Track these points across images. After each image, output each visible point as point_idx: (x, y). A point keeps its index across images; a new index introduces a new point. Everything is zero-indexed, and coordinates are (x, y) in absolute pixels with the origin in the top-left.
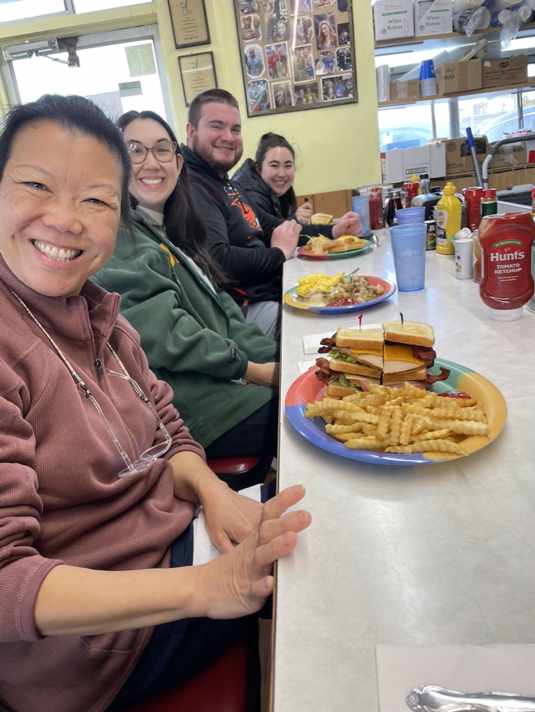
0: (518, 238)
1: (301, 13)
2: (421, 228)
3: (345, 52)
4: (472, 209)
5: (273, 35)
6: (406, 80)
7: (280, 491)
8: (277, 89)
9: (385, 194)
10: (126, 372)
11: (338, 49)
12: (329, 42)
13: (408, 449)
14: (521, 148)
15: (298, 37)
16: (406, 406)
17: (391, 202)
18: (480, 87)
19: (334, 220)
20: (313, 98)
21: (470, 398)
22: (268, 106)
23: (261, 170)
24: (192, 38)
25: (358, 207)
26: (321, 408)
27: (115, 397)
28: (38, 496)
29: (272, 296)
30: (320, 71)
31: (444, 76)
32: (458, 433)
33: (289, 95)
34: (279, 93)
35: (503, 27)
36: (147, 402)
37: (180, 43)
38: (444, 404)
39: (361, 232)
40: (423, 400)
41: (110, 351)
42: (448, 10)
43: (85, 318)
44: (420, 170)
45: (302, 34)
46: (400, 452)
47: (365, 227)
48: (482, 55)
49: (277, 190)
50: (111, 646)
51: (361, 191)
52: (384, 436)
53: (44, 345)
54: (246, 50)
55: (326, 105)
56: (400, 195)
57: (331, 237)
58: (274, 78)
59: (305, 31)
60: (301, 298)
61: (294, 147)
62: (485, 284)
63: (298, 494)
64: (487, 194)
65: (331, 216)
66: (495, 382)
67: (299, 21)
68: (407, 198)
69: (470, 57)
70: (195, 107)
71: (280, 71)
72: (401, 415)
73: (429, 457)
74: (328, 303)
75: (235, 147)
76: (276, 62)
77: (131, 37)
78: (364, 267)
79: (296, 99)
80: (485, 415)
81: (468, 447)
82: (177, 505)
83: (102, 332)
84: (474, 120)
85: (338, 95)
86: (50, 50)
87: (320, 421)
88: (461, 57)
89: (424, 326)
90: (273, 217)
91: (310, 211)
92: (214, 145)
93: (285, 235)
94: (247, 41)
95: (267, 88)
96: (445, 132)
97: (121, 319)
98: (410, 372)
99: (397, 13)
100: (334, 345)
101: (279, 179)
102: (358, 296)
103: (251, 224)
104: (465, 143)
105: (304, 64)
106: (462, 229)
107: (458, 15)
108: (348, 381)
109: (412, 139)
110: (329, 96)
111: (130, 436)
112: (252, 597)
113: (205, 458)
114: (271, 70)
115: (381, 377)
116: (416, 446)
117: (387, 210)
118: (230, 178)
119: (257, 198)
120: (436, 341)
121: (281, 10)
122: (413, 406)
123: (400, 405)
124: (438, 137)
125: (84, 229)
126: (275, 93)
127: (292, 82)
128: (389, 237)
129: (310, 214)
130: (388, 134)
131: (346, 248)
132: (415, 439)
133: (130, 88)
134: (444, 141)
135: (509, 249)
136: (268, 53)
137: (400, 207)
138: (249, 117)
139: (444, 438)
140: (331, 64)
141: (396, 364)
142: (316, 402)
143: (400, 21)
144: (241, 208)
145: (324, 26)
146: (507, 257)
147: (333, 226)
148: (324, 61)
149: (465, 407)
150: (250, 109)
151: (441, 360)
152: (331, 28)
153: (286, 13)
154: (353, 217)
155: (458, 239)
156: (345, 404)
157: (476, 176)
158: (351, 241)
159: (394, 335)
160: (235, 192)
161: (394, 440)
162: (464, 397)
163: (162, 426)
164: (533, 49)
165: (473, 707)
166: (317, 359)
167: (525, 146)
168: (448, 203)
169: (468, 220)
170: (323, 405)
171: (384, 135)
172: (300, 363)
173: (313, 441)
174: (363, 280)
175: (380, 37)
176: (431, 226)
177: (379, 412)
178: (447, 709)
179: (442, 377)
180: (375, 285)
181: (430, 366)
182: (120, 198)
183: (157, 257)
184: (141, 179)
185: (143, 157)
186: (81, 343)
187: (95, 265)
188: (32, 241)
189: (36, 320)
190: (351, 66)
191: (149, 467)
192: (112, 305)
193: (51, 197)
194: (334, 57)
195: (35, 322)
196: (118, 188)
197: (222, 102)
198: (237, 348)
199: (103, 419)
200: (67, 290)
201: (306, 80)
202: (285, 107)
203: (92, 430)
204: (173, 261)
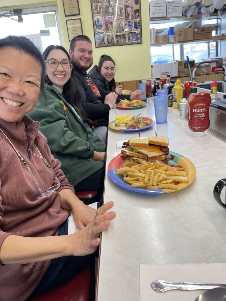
0: (204, 103)
1: (119, 4)
2: (166, 98)
3: (137, 22)
4: (187, 90)
5: (107, 13)
6: (162, 35)
7: (104, 204)
8: (108, 36)
9: (153, 83)
10: (41, 155)
11: (134, 20)
12: (130, 17)
13: (156, 187)
14: (209, 66)
15: (118, 14)
16: (157, 170)
17: (155, 86)
18: (193, 39)
19: (131, 93)
20: (123, 40)
21: (182, 167)
22: (104, 43)
23: (101, 70)
24: (72, 12)
25: (141, 88)
26: (122, 171)
27: (36, 165)
28: (2, 206)
29: (104, 124)
30: (127, 29)
31: (178, 34)
32: (176, 181)
33: (113, 39)
34: (109, 38)
35: (203, 14)
36: (50, 168)
37: (67, 14)
38: (171, 169)
39: (142, 98)
40: (163, 168)
41: (34, 146)
42: (180, 6)
43: (24, 132)
44: (167, 73)
45: (120, 13)
46: (153, 189)
47: (144, 96)
48: (194, 26)
49: (108, 79)
50: (33, 269)
51: (143, 81)
52: (147, 182)
53: (6, 143)
54: (95, 19)
55: (129, 44)
56: (159, 83)
57: (130, 100)
58: (107, 31)
59: (121, 12)
60: (116, 125)
61: (115, 61)
62: (191, 121)
63: (111, 205)
64: (193, 84)
65: (130, 91)
66: (192, 161)
67: (118, 7)
68: (161, 85)
69: (189, 26)
70: (73, 42)
71: (110, 28)
72: (154, 174)
73: (165, 191)
74: (127, 128)
75: (90, 60)
76: (108, 25)
77: (46, 11)
78: (143, 113)
79: (116, 41)
80: (188, 174)
81: (180, 187)
82: (62, 211)
83: (31, 137)
84: (190, 53)
85: (134, 40)
86: (10, 14)
87: (122, 176)
88: (185, 26)
89: (165, 138)
90: (105, 91)
91: (121, 89)
92: (81, 59)
93: (111, 98)
94: (96, 15)
95: (104, 36)
96: (178, 58)
97: (39, 132)
98: (158, 157)
99: (159, 6)
100: (128, 145)
101: (109, 75)
102: (139, 125)
103: (96, 93)
104: (186, 62)
105: (120, 26)
106: (183, 98)
107: (185, 8)
108: (134, 160)
109: (164, 60)
110: (130, 40)
111: (42, 182)
112: (91, 247)
113: (74, 192)
114: (106, 28)
115: (147, 159)
116: (160, 186)
117: (153, 89)
118: (87, 73)
119: (99, 82)
120: (169, 144)
121: (110, 2)
122: (159, 170)
123: (154, 170)
124: (175, 59)
125: (24, 94)
126: (108, 38)
127: (115, 33)
128: (153, 101)
129: (121, 90)
130: (155, 57)
131: (136, 105)
132: (159, 183)
133: (45, 33)
134: (177, 61)
135: (200, 107)
136: (105, 21)
137: (159, 88)
138: (96, 47)
139: (170, 183)
140: (131, 27)
141: (153, 153)
142: (121, 168)
143: (160, 10)
144: (92, 86)
145: (129, 10)
146: (199, 111)
147: (131, 95)
148: (128, 25)
149: (180, 171)
150: (96, 44)
151: (170, 152)
152: (132, 11)
153: (113, 4)
154: (139, 92)
155: (181, 102)
156: (132, 169)
157: (190, 76)
158: (138, 102)
159: (152, 141)
160: (90, 80)
161: (151, 184)
162: (180, 167)
163: (56, 178)
164: (215, 24)
165: (176, 288)
166: (121, 151)
167: (210, 65)
168: (178, 88)
169: (186, 95)
170: (123, 169)
171: (153, 58)
172: (115, 152)
173: (118, 184)
174: (142, 118)
175: (152, 16)
176: (170, 97)
177: (145, 172)
178: (166, 289)
179: (171, 159)
180: (147, 121)
181: (167, 154)
182: (41, 81)
183: (59, 106)
184: (55, 75)
185: (56, 66)
186: (22, 142)
187: (29, 110)
188: (2, 98)
189: (2, 132)
190: (140, 28)
191: (51, 195)
192: (36, 126)
193: (11, 79)
194: (132, 24)
195: (2, 133)
196: (39, 77)
197: (85, 41)
198: (90, 145)
199: (31, 174)
200: (16, 119)
201: (120, 32)
202: (111, 44)
203: (26, 179)
204: (65, 108)
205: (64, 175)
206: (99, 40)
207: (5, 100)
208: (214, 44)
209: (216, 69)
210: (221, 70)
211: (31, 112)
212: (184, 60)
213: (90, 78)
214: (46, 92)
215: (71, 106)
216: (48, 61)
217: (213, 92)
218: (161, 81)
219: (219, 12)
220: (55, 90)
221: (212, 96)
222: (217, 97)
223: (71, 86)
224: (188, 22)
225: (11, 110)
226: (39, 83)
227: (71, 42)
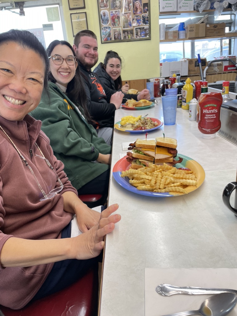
0: (215, 104)
2: (175, 98)
3: (146, 16)
4: (198, 90)
5: (114, 6)
6: (172, 31)
7: (109, 206)
8: (115, 31)
9: (161, 82)
10: (43, 156)
11: (143, 14)
12: (139, 11)
13: (163, 191)
14: (221, 64)
15: (125, 8)
16: (163, 173)
17: (164, 85)
18: (205, 36)
19: (138, 93)
20: (131, 36)
21: (190, 170)
22: (111, 39)
23: (106, 68)
24: (77, 5)
25: (149, 87)
26: (128, 173)
27: (38, 166)
28: (3, 208)
29: (109, 125)
30: (135, 24)
31: (189, 30)
32: (184, 184)
33: (120, 34)
34: (116, 33)
35: (216, 9)
36: (53, 169)
37: (71, 7)
38: (179, 172)
39: (150, 98)
40: (171, 171)
41: (36, 146)
43: (26, 131)
44: (177, 72)
45: (127, 7)
46: (160, 192)
47: (152, 96)
48: (206, 22)
49: (113, 78)
50: (34, 273)
51: (151, 80)
52: (154, 185)
53: (7, 142)
54: (102, 13)
55: (137, 40)
56: (167, 83)
57: (137, 100)
58: (114, 26)
59: (128, 6)
60: (122, 126)
61: (121, 58)
62: (201, 123)
63: (116, 207)
64: (204, 84)
65: (137, 91)
66: (201, 165)
67: (126, 1)
68: (170, 84)
69: (201, 22)
70: (77, 37)
71: (117, 23)
72: (161, 176)
73: (172, 194)
74: (134, 129)
75: (95, 57)
76: (115, 19)
77: (49, 3)
78: (150, 114)
79: (123, 37)
80: (196, 177)
81: (188, 190)
82: (65, 214)
83: (33, 137)
84: (202, 51)
85: (142, 36)
86: (11, 7)
87: (127, 179)
88: (197, 22)
89: (173, 140)
90: (111, 90)
91: (128, 88)
92: (85, 56)
93: (117, 98)
94: (102, 8)
95: (111, 31)
96: (188, 56)
97: (42, 132)
98: (166, 159)
100: (135, 146)
101: (114, 73)
102: (146, 126)
103: (101, 92)
104: (197, 60)
105: (127, 20)
106: (193, 98)
107: (196, 3)
108: (140, 162)
110: (138, 36)
111: (45, 183)
112: (95, 250)
114: (112, 22)
115: (154, 161)
116: (167, 189)
117: (162, 89)
118: (92, 71)
119: (104, 81)
120: (178, 146)
122: (166, 173)
123: (161, 172)
124: (186, 57)
125: (27, 92)
126: (114, 33)
127: (122, 29)
128: (162, 101)
129: (128, 89)
130: (164, 55)
131: (143, 105)
132: (166, 186)
133: (48, 27)
134: (188, 59)
135: (211, 108)
136: (112, 15)
137: (167, 88)
138: (102, 43)
139: (178, 186)
140: (139, 21)
141: (161, 155)
142: (126, 171)
143: (171, 4)
144: (97, 84)
145: (137, 4)
146: (210, 111)
147: (138, 95)
148: (136, 20)
149: (188, 174)
150: (102, 40)
151: (179, 154)
152: (140, 5)
154: (147, 91)
155: (191, 103)
156: (138, 171)
157: (201, 76)
158: (145, 102)
159: (160, 143)
161: (158, 187)
162: (189, 170)
163: (59, 180)
164: (228, 20)
165: (182, 292)
166: (127, 153)
167: (223, 63)
168: (188, 87)
169: (196, 95)
170: (129, 171)
171: (162, 55)
172: (120, 154)
173: (124, 187)
174: (149, 119)
175: (162, 10)
176: (180, 97)
177: (152, 175)
178: (172, 293)
179: (179, 162)
180: (155, 122)
181: (175, 157)
182: (44, 79)
183: (62, 105)
184: (59, 72)
185: (61, 63)
186: (24, 142)
187: (32, 108)
188: (4, 96)
189: (3, 130)
190: (148, 23)
191: (53, 198)
192: (38, 126)
193: (13, 76)
194: (141, 18)
195: (3, 131)
196: (43, 74)
197: (89, 36)
198: (95, 147)
199: (34, 175)
200: (18, 118)
201: (128, 28)
202: (118, 40)
203: (28, 180)
204: (69, 107)
205: (67, 177)
206: (105, 35)
207: (6, 97)
208: (227, 41)
209: (228, 68)
210: (234, 69)
211: (33, 111)
212: (195, 58)
213: (94, 76)
214: (50, 90)
215: (75, 106)
216: (53, 57)
217: (225, 92)
218: (170, 80)
219: (233, 7)
220: (58, 88)
221: (224, 96)
222: (229, 97)
223: (75, 84)
224: (200, 17)
225: (13, 108)
226: (42, 80)
227: (75, 37)
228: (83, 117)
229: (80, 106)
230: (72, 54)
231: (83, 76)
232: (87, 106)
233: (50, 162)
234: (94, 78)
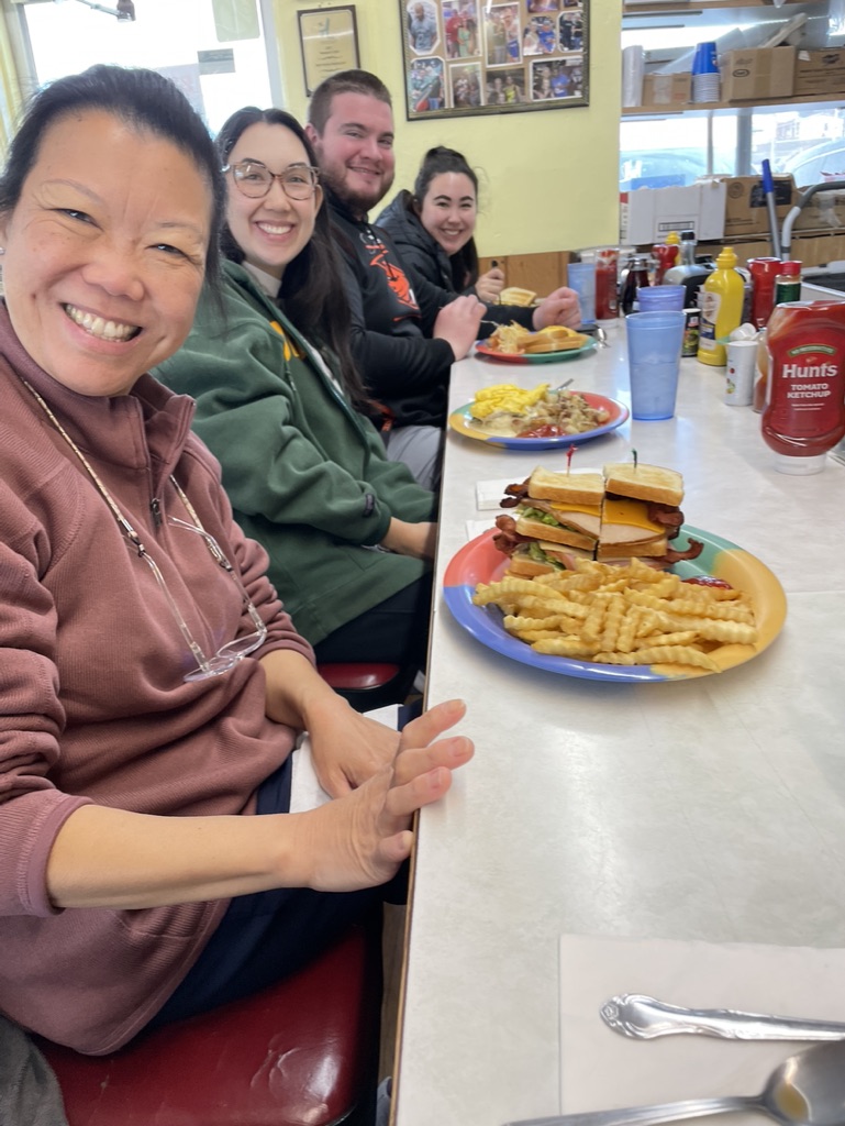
0: (828, 343)
2: (676, 319)
3: (574, 20)
4: (760, 294)
6: (669, 74)
7: (429, 708)
8: (457, 76)
9: (623, 261)
10: (198, 522)
11: (562, 13)
13: (630, 658)
16: (632, 593)
17: (631, 276)
18: (789, 94)
19: (538, 301)
20: (516, 93)
21: (730, 588)
22: (442, 104)
23: (421, 209)
25: (577, 281)
26: (498, 591)
27: (179, 559)
28: (58, 702)
29: (430, 417)
30: (530, 50)
31: (732, 71)
32: (709, 638)
33: (477, 86)
34: (460, 82)
36: (230, 570)
38: (689, 593)
39: (579, 322)
40: (658, 586)
41: (173, 488)
43: (138, 432)
44: (682, 226)
46: (616, 662)
47: (587, 314)
48: (796, 41)
49: (446, 245)
50: (162, 930)
51: (583, 255)
52: (594, 636)
53: (72, 467)
55: (536, 106)
56: (646, 265)
57: (531, 328)
58: (453, 57)
60: (477, 421)
62: (771, 414)
63: (455, 713)
64: (787, 269)
65: (533, 294)
66: (773, 567)
68: (658, 270)
69: (778, 42)
70: (321, 97)
71: (465, 45)
72: (622, 607)
73: (661, 671)
74: (519, 432)
75: (382, 169)
76: (458, 30)
78: (580, 379)
79: (488, 95)
80: (753, 614)
81: (721, 660)
82: (269, 728)
83: (163, 456)
84: (775, 149)
85: (558, 91)
87: (496, 611)
88: (762, 42)
89: (669, 473)
90: (438, 289)
91: (500, 282)
92: (348, 164)
93: (457, 319)
95: (442, 74)
96: (727, 165)
97: (194, 439)
98: (641, 544)
100: (526, 495)
101: (450, 227)
102: (567, 424)
104: (757, 184)
105: (504, 35)
106: (742, 323)
108: (544, 552)
109: (672, 174)
110: (543, 93)
111: (203, 621)
112: (379, 860)
113: (314, 662)
114: (450, 43)
115: (595, 550)
116: (642, 654)
117: (625, 288)
119: (414, 256)
120: (685, 499)
122: (641, 594)
123: (622, 592)
125: (147, 294)
126: (455, 82)
127: (483, 65)
128: (625, 332)
129: (499, 288)
130: (634, 163)
131: (554, 346)
132: (641, 643)
133: (218, 60)
134: (725, 179)
135: (814, 358)
136: (447, 14)
137: (645, 283)
138: (409, 120)
139: (685, 644)
141: (620, 530)
142: (492, 583)
146: (808, 372)
147: (533, 309)
148: (537, 32)
149: (722, 600)
150: (411, 107)
151: (690, 528)
154: (568, 297)
155: (734, 341)
156: (537, 587)
157: (772, 240)
158: (563, 335)
159: (621, 484)
160: (379, 244)
161: (609, 644)
162: (723, 587)
163: (252, 609)
165: (698, 1029)
166: (497, 518)
168: (723, 282)
169: (753, 311)
170: (501, 585)
171: (628, 165)
172: (470, 523)
173: (481, 640)
174: (577, 398)
176: (692, 319)
177: (588, 601)
178: (659, 1029)
179: (690, 555)
180: (597, 407)
181: (672, 536)
182: (207, 246)
183: (265, 341)
184: (257, 223)
185: (265, 188)
186: (131, 472)
187: (161, 352)
188: (64, 306)
189: (61, 430)
190: (581, 43)
191: (231, 670)
192: (181, 415)
193: (99, 235)
194: (554, 27)
195: (61, 433)
196: (205, 229)
197: (365, 93)
198: (376, 495)
199: (165, 590)
201: (505, 62)
202: (468, 107)
203: (146, 608)
204: (288, 352)
205: (278, 598)
207: (74, 311)
212: (753, 174)
213: (379, 241)
214: (226, 291)
215: (309, 345)
216: (235, 166)
220: (252, 281)
224: (775, 24)
225: (95, 350)
226: (200, 252)
227: (314, 97)
228: (337, 387)
229: (325, 348)
230: (303, 157)
231: (340, 239)
232: (352, 346)
233: (223, 544)
234: (377, 247)
